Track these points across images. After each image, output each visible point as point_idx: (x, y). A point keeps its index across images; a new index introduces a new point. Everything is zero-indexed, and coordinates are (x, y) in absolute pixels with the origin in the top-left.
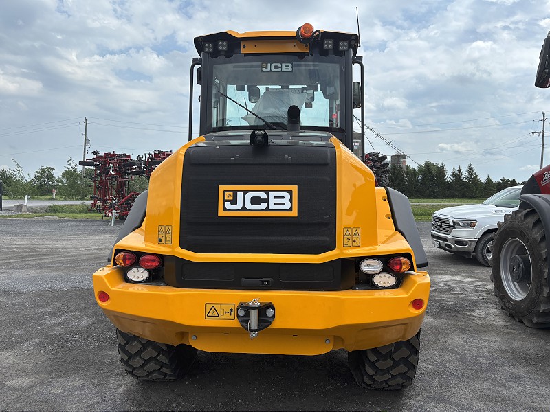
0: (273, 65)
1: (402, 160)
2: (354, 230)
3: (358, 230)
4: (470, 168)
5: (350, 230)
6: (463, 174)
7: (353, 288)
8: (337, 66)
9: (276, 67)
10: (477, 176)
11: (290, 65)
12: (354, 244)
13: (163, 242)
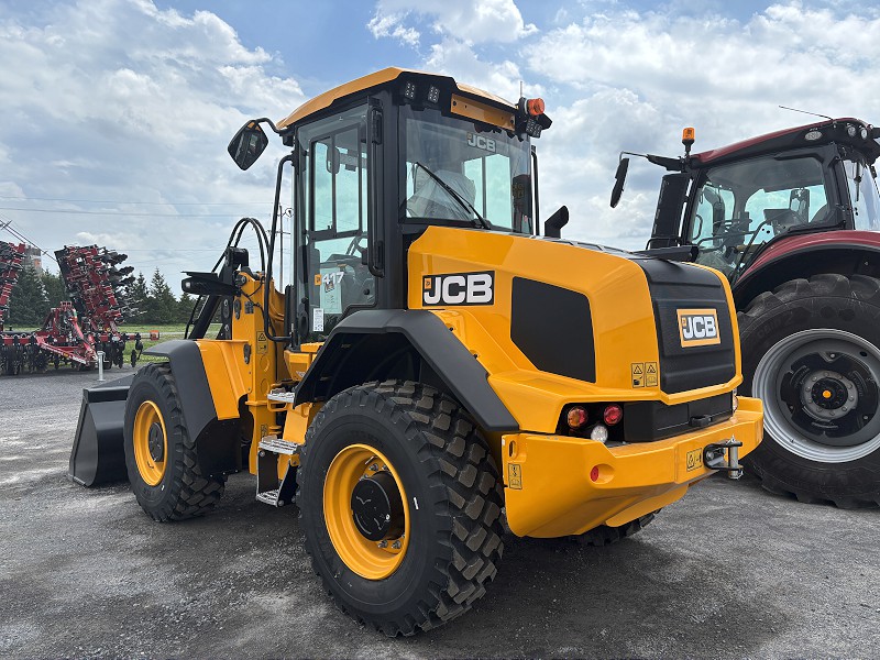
1: (33, 257)
4: (158, 277)
6: (147, 285)
10: (168, 289)
11: (493, 143)
13: (641, 384)
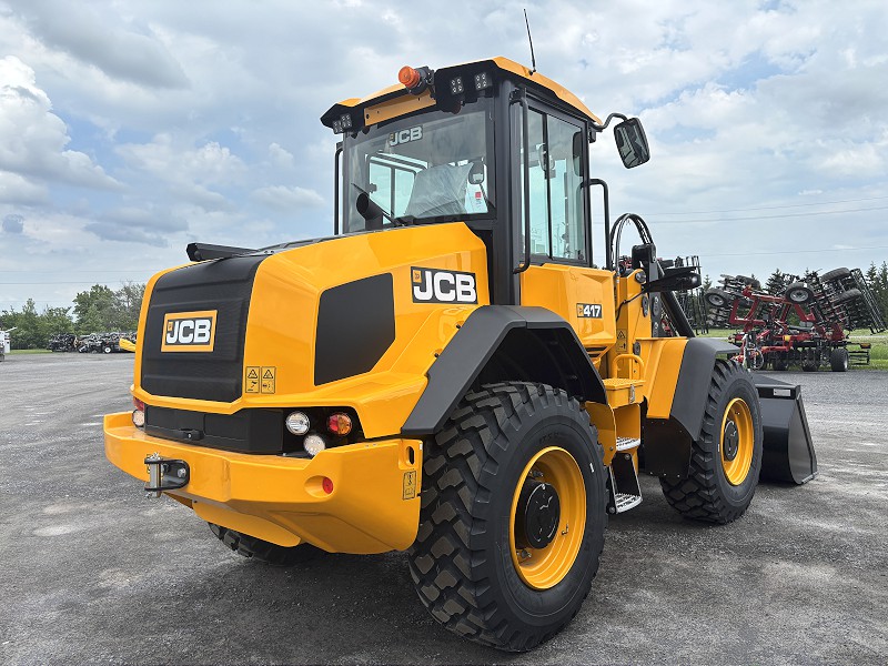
0: (401, 133)
2: (265, 371)
3: (272, 370)
5: (257, 370)
7: (279, 454)
8: (482, 114)
9: (404, 136)
11: (419, 129)
12: (264, 390)
